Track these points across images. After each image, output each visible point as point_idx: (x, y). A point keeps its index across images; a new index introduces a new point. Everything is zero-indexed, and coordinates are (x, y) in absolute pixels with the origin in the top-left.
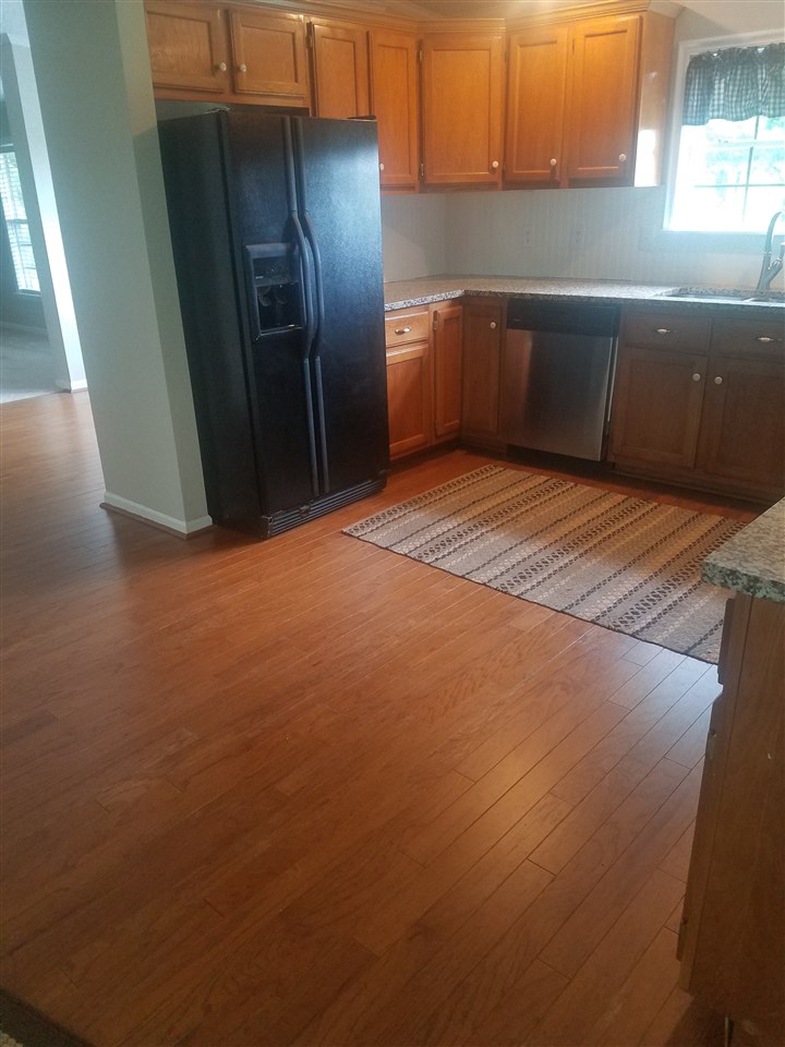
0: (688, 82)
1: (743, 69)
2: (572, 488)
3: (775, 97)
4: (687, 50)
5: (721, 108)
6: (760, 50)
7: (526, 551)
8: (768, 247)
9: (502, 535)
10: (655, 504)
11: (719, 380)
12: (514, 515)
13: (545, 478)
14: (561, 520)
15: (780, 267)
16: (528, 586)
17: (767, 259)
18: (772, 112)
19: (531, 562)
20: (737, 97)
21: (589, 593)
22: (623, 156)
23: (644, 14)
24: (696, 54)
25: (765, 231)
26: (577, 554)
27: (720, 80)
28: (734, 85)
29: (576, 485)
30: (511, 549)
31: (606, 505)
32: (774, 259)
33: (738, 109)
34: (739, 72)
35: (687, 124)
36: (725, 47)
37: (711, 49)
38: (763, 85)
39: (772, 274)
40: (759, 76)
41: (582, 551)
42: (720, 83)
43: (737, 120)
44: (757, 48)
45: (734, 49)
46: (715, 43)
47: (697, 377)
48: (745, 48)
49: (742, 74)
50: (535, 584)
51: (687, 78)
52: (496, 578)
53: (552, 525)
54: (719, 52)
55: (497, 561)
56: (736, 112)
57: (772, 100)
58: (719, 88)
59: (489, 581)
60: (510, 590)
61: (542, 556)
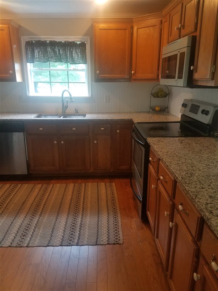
0: (26, 49)
1: (43, 47)
2: (21, 186)
3: (55, 56)
4: (24, 39)
5: (38, 58)
6: (48, 42)
7: (19, 222)
8: (63, 101)
9: (5, 217)
10: (52, 185)
11: (62, 142)
12: (5, 206)
13: (9, 185)
14: (24, 202)
15: (67, 106)
16: (29, 239)
17: (63, 104)
18: (54, 61)
19: (23, 227)
20: (43, 55)
21: (52, 232)
22: (11, 72)
23: (9, 25)
24: (27, 41)
25: (61, 96)
26: (38, 216)
27: (36, 50)
28: (41, 52)
29: (22, 185)
30: (12, 223)
31: (37, 190)
32: (65, 104)
33: (44, 59)
34: (42, 48)
35: (28, 62)
36: (36, 40)
37: (32, 40)
38: (49, 52)
39: (65, 109)
40: (48, 50)
41: (39, 214)
42: (36, 51)
43: (44, 62)
44: (46, 41)
45: (39, 40)
46: (33, 38)
47: (55, 142)
48: (43, 41)
49: (43, 48)
50: (30, 237)
51: (26, 48)
52: (13, 241)
53: (22, 206)
54: (35, 41)
55: (9, 231)
56: (44, 60)
57: (54, 57)
58: (36, 52)
59: (11, 244)
60: (22, 245)
61: (26, 222)
